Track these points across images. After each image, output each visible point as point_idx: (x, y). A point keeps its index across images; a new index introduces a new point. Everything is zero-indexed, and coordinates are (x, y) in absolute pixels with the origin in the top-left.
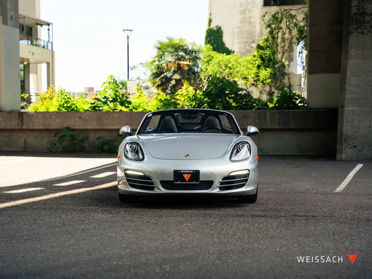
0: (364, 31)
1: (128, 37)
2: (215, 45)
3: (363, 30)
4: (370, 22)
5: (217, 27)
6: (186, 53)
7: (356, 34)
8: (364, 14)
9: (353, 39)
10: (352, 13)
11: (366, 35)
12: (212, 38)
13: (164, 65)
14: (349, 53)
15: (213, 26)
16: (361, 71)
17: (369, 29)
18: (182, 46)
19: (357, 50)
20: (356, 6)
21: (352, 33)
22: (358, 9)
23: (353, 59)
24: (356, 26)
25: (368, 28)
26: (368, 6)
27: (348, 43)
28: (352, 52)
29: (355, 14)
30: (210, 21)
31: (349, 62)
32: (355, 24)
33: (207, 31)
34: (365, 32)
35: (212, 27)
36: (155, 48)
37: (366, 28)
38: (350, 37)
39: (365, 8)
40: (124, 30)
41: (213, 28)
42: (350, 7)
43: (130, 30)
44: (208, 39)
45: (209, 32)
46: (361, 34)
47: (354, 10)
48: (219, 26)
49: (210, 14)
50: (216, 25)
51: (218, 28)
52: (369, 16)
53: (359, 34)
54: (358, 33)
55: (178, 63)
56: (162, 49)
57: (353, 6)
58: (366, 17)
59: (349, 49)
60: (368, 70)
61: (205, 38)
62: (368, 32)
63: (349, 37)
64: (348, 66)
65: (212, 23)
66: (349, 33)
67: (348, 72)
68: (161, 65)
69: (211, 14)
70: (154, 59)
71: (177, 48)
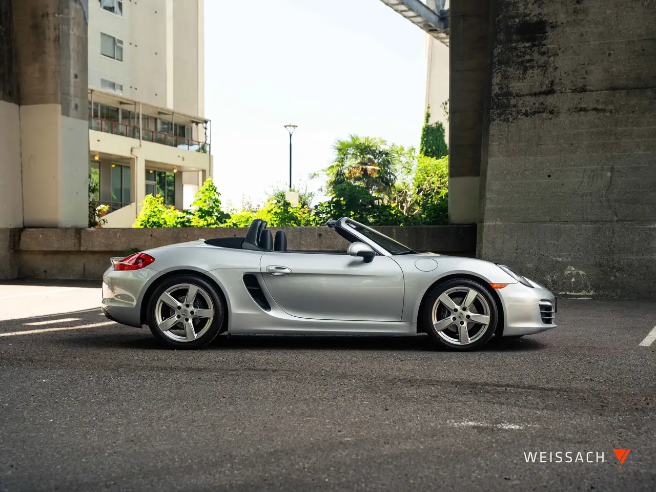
0: (508, 119)
1: (291, 135)
2: (434, 147)
3: (508, 117)
4: (517, 106)
5: (437, 123)
6: (373, 155)
7: (498, 122)
8: (508, 94)
9: (494, 129)
10: (493, 93)
11: (512, 123)
12: (431, 138)
13: (346, 172)
14: (490, 148)
15: (432, 122)
16: (505, 172)
17: (515, 115)
18: (369, 147)
19: (500, 144)
20: (498, 84)
21: (494, 120)
22: (501, 89)
23: (494, 156)
24: (499, 111)
25: (514, 113)
26: (514, 84)
27: (488, 134)
28: (494, 146)
29: (497, 95)
30: (428, 116)
31: (490, 161)
32: (498, 108)
33: (424, 129)
34: (511, 119)
35: (430, 123)
36: (335, 149)
37: (511, 114)
38: (491, 126)
39: (510, 88)
40: (285, 126)
41: (432, 125)
42: (491, 84)
43: (294, 126)
44: (425, 139)
45: (427, 130)
46: (505, 123)
47: (496, 89)
48: (439, 123)
49: (427, 107)
50: (436, 121)
51: (437, 125)
52: (516, 97)
53: (503, 122)
54: (500, 120)
55: (362, 168)
56: (343, 150)
57: (495, 84)
58: (512, 99)
59: (490, 143)
60: (514, 170)
61: (422, 138)
62: (514, 119)
63: (489, 126)
64: (489, 166)
65: (430, 119)
66: (489, 121)
67: (489, 173)
68: (341, 171)
69: (429, 107)
71: (364, 149)
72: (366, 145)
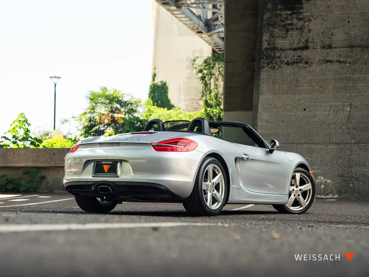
0: (275, 67)
1: (55, 85)
2: (159, 102)
3: (274, 65)
4: (281, 57)
5: (162, 82)
6: (120, 105)
7: (267, 69)
8: (275, 49)
9: (264, 74)
10: (264, 47)
11: (277, 70)
12: (157, 94)
13: (97, 118)
14: (261, 88)
15: (158, 81)
16: (272, 106)
17: (279, 64)
18: (116, 97)
19: (268, 85)
20: (266, 41)
21: (264, 67)
22: (269, 44)
23: (264, 94)
24: (267, 61)
25: (279, 63)
26: (278, 41)
27: (259, 78)
28: (264, 87)
29: (266, 49)
30: (155, 76)
31: (260, 97)
32: (266, 59)
33: (151, 87)
34: (276, 67)
35: (156, 82)
36: (88, 99)
37: (276, 63)
38: (262, 72)
39: (276, 44)
40: (51, 77)
41: (157, 84)
42: (261, 41)
43: (58, 78)
44: (152, 95)
45: (153, 88)
46: (272, 70)
47: (265, 45)
48: (164, 82)
49: (154, 68)
50: (161, 80)
51: (162, 83)
52: (280, 51)
53: (270, 69)
54: (269, 68)
55: (112, 116)
56: (94, 99)
57: (264, 41)
58: (277, 52)
59: (261, 84)
60: (279, 105)
61: (149, 94)
62: (279, 67)
63: (260, 72)
64: (260, 101)
65: (156, 78)
66: (260, 68)
67: (260, 107)
68: (93, 117)
69: (155, 69)
70: (86, 111)
71: (112, 99)
72: (114, 96)
